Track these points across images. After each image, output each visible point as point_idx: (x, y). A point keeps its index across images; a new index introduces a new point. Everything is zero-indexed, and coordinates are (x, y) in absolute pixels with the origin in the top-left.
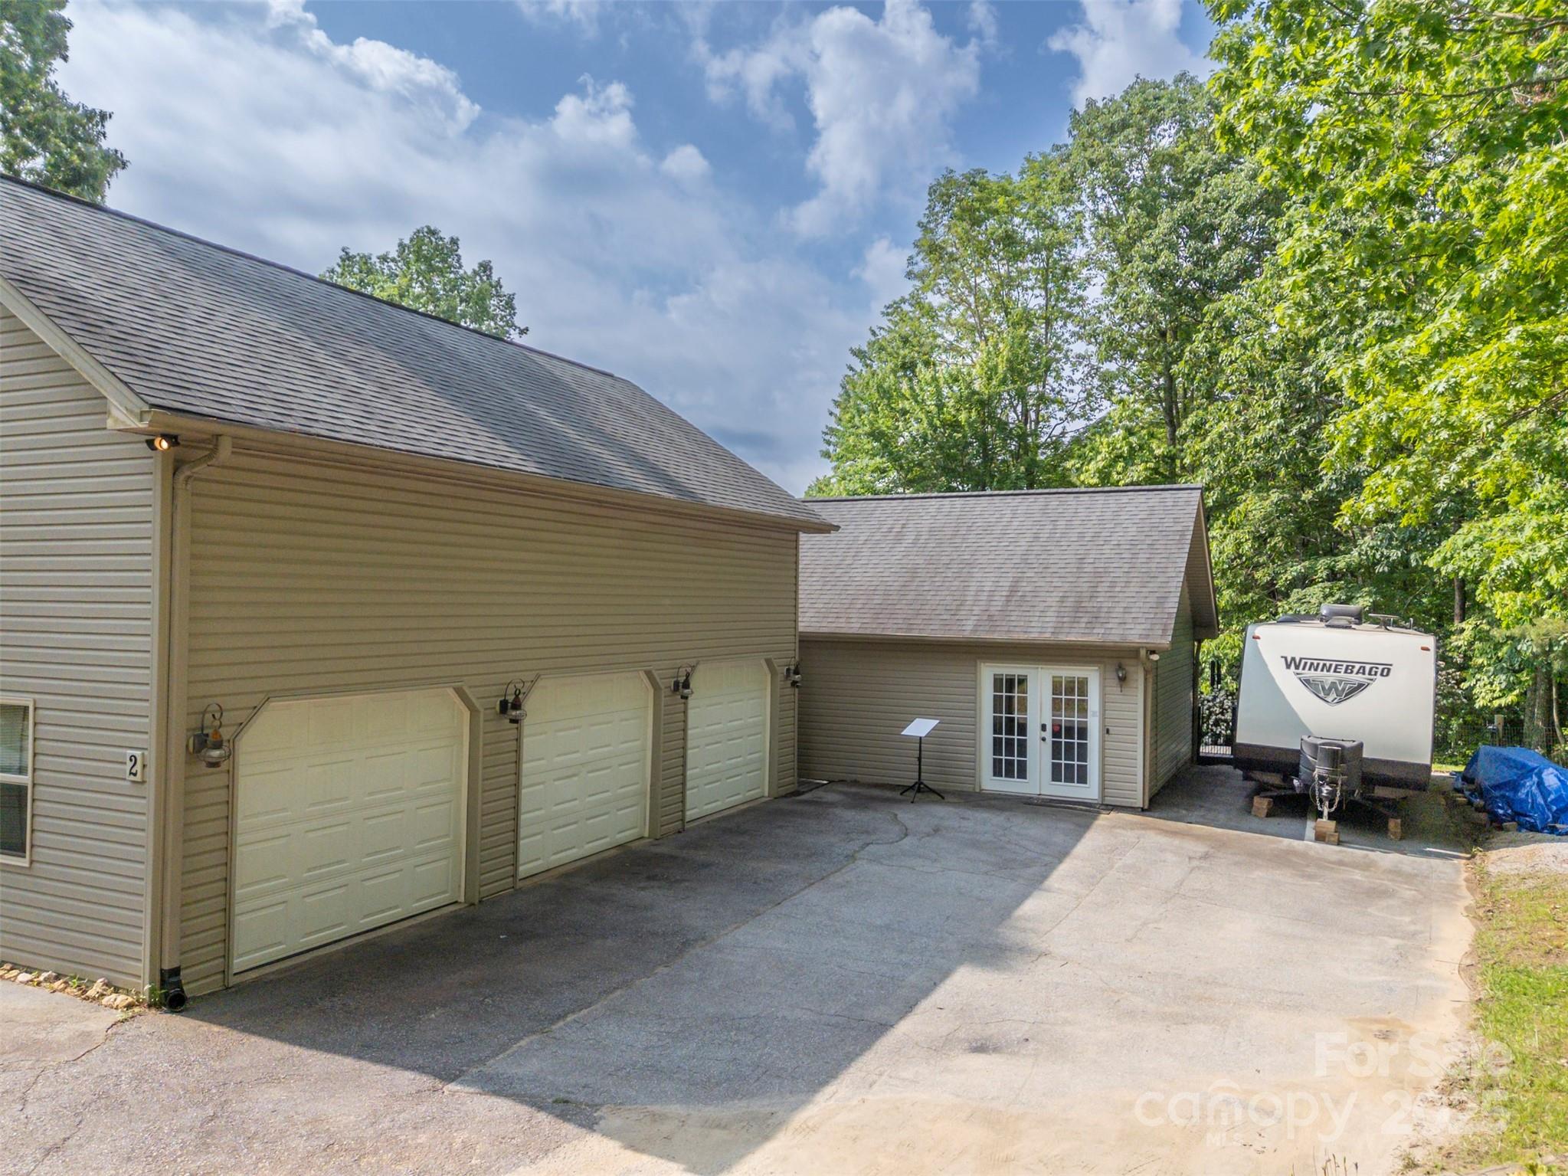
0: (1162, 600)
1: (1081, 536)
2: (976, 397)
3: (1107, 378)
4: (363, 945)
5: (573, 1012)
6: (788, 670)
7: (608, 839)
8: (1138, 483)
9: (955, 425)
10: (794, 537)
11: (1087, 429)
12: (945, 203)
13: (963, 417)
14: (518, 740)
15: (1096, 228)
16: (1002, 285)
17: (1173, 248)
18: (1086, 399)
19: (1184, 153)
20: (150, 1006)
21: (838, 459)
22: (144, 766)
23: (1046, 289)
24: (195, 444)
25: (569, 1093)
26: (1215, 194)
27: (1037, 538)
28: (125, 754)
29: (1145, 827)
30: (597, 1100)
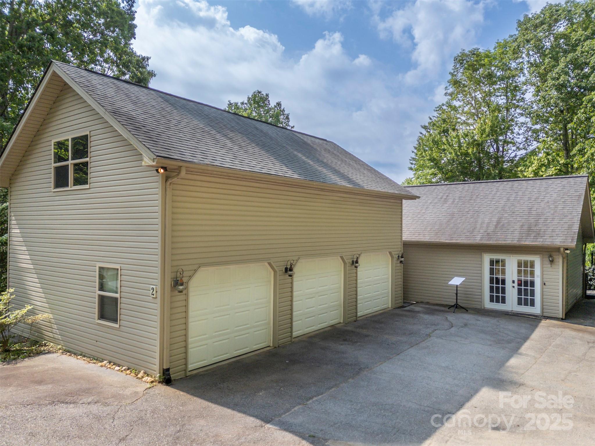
0: (570, 227)
1: (530, 199)
2: (476, 142)
3: (536, 131)
4: (234, 362)
5: (316, 396)
6: (398, 256)
7: (326, 323)
8: (552, 175)
9: (467, 154)
10: (400, 202)
11: (527, 154)
12: (461, 63)
13: (470, 151)
14: (292, 283)
15: (530, 68)
16: (486, 95)
17: (567, 74)
18: (525, 141)
19: (570, 33)
20: (159, 382)
21: (416, 170)
22: (156, 292)
23: (507, 96)
24: (173, 170)
25: (315, 433)
26: (587, 49)
27: (508, 199)
28: (150, 287)
29: (565, 327)
30: (327, 438)
